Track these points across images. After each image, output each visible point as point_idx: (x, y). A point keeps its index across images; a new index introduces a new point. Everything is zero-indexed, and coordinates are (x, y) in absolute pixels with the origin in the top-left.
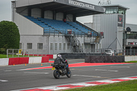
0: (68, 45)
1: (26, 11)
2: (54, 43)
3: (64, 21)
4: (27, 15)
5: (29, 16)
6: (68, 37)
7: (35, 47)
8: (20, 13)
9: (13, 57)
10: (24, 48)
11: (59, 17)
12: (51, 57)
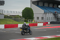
0: (55, 18)
1: (36, 3)
2: (48, 17)
3: (53, 7)
4: (37, 5)
5: (38, 5)
6: (55, 14)
7: (40, 19)
8: (34, 4)
9: (31, 23)
10: (35, 19)
11: (51, 6)
12: (47, 23)
